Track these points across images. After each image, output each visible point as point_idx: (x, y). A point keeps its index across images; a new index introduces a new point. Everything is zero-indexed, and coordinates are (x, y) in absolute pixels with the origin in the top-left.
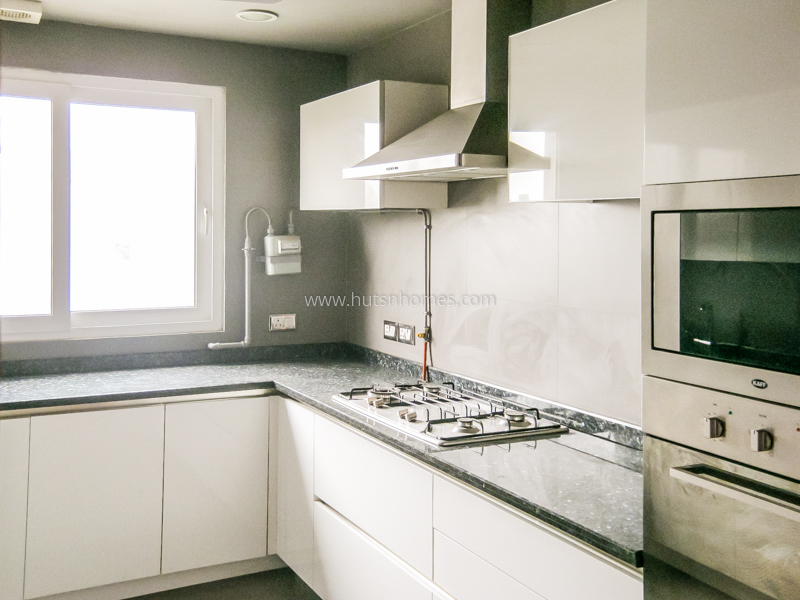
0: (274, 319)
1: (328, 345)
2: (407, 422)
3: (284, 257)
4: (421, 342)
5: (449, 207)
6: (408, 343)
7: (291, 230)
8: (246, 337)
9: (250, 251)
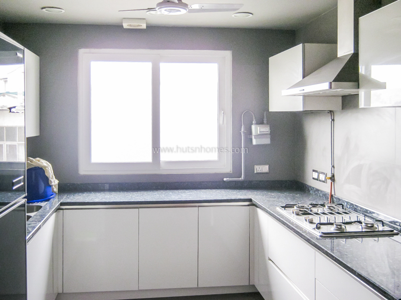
0: (256, 167)
1: (286, 181)
2: (308, 223)
3: (261, 135)
4: (329, 181)
5: (342, 109)
6: (324, 182)
7: (265, 122)
8: (242, 176)
9: (244, 132)
